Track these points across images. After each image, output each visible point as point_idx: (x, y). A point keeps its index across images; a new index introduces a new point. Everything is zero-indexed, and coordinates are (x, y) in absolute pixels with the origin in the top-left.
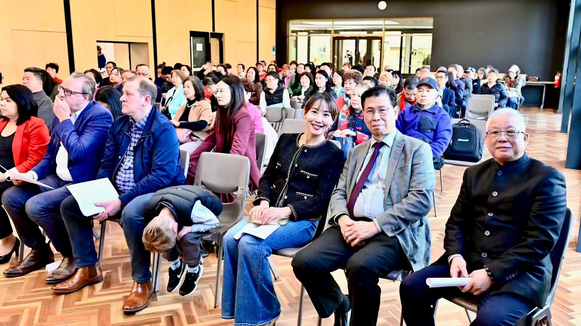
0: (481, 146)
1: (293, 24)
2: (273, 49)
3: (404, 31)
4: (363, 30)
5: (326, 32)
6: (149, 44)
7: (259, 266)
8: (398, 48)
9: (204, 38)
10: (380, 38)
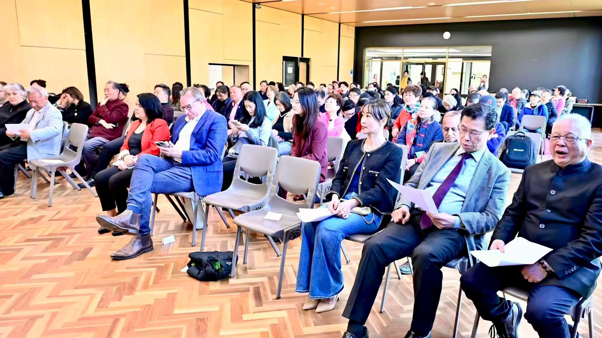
0: (535, 156)
1: (369, 51)
2: (351, 72)
3: (465, 58)
4: (428, 57)
5: (397, 58)
6: (250, 67)
7: (334, 250)
8: (460, 73)
9: (294, 62)
10: (444, 64)
